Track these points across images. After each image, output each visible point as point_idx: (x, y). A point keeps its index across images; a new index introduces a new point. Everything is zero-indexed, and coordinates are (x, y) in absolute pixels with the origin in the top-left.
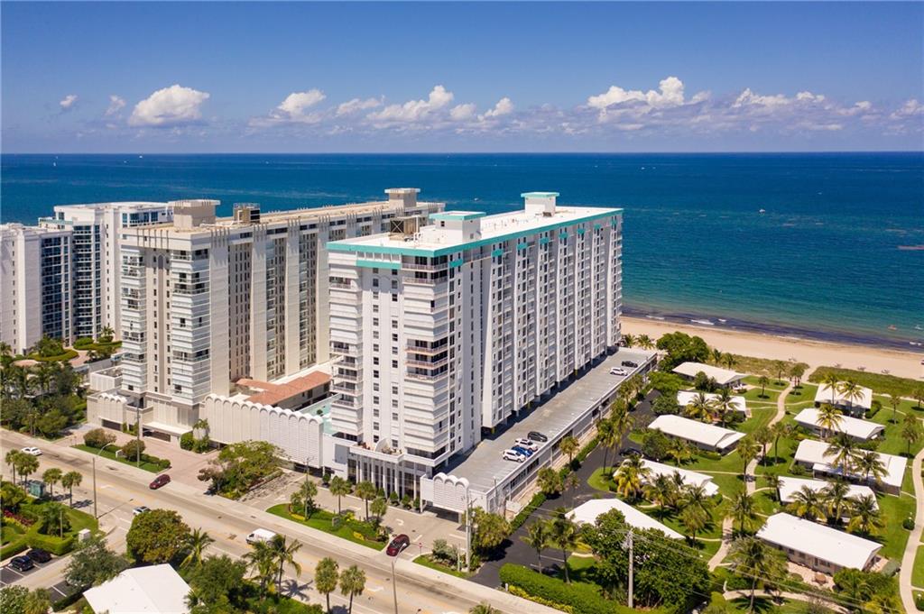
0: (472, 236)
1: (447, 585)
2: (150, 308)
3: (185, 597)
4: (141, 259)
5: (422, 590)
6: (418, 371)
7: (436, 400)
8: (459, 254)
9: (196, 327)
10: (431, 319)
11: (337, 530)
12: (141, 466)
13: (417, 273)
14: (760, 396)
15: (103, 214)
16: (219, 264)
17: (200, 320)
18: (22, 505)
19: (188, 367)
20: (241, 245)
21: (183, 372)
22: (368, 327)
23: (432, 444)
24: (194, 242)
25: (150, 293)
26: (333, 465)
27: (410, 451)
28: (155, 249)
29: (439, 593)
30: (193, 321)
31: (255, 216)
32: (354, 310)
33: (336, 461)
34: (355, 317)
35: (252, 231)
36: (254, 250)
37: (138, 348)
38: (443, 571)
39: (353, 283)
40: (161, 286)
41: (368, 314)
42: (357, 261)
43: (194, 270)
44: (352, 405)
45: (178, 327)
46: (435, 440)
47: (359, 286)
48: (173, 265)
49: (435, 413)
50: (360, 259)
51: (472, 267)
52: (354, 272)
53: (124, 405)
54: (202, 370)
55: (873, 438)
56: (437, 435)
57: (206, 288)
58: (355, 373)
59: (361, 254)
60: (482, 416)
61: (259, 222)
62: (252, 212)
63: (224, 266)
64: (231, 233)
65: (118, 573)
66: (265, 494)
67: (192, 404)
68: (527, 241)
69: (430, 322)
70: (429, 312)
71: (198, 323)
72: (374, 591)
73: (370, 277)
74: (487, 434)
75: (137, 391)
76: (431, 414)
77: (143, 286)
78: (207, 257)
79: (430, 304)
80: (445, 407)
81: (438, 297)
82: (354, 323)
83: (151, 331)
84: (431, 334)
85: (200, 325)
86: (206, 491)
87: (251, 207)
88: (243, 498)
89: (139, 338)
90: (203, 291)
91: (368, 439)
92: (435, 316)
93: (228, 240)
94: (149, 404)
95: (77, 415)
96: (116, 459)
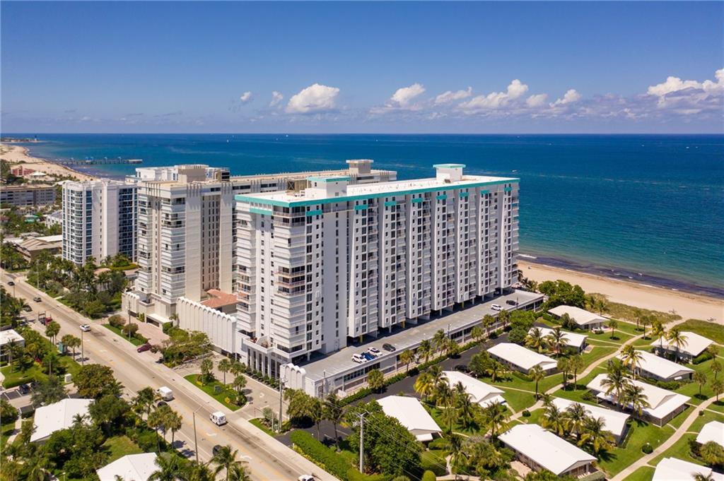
0: (337, 194)
1: (258, 439)
2: (154, 237)
3: (74, 417)
4: (150, 203)
5: (240, 440)
6: (285, 290)
7: (292, 311)
8: (318, 207)
9: (174, 250)
10: (287, 252)
11: (217, 394)
12: (131, 341)
13: (284, 219)
14: (611, 338)
15: (161, 174)
16: (193, 208)
17: (178, 246)
18: (45, 355)
19: (168, 277)
20: (213, 196)
21: (167, 280)
22: (258, 256)
23: (288, 342)
24: (173, 192)
25: (154, 226)
26: (241, 353)
27: (279, 347)
28: (157, 197)
29: (249, 443)
30: (172, 246)
31: (225, 176)
32: (249, 243)
33: (242, 350)
34: (249, 248)
35: (220, 186)
36: (222, 200)
37: (146, 263)
38: (263, 430)
39: (249, 224)
40: (159, 222)
41: (258, 247)
42: (250, 209)
43: (173, 212)
44: (248, 310)
45: (164, 250)
46: (290, 339)
47: (252, 226)
48: (163, 208)
49: (290, 320)
50: (253, 207)
51: (337, 216)
52: (249, 216)
53: (137, 300)
54: (178, 280)
55: (676, 379)
56: (294, 336)
57: (182, 224)
58: (249, 288)
59: (252, 204)
60: (348, 328)
61: (229, 181)
62: (223, 174)
63: (197, 210)
64: (203, 187)
65: (60, 400)
66: (192, 366)
67: (170, 303)
68: (396, 200)
69: (287, 254)
70: (287, 247)
71: (176, 248)
72: (209, 435)
73: (259, 220)
74: (351, 342)
75: (145, 292)
76: (287, 320)
77: (149, 221)
78: (184, 203)
79: (287, 242)
80: (303, 317)
81: (294, 236)
82: (248, 252)
83: (154, 252)
84: (288, 262)
85: (178, 250)
86: (158, 360)
87: (222, 170)
88: (176, 367)
89: (147, 256)
90: (180, 226)
91: (258, 336)
92: (290, 250)
93: (200, 192)
94: (153, 301)
95: (117, 306)
96: (120, 335)
